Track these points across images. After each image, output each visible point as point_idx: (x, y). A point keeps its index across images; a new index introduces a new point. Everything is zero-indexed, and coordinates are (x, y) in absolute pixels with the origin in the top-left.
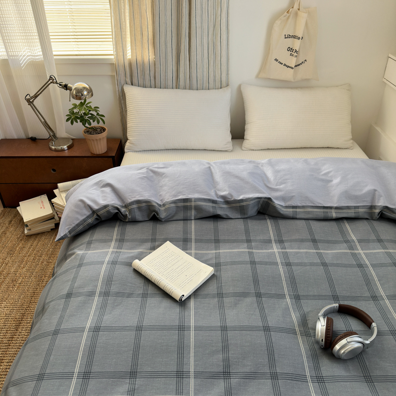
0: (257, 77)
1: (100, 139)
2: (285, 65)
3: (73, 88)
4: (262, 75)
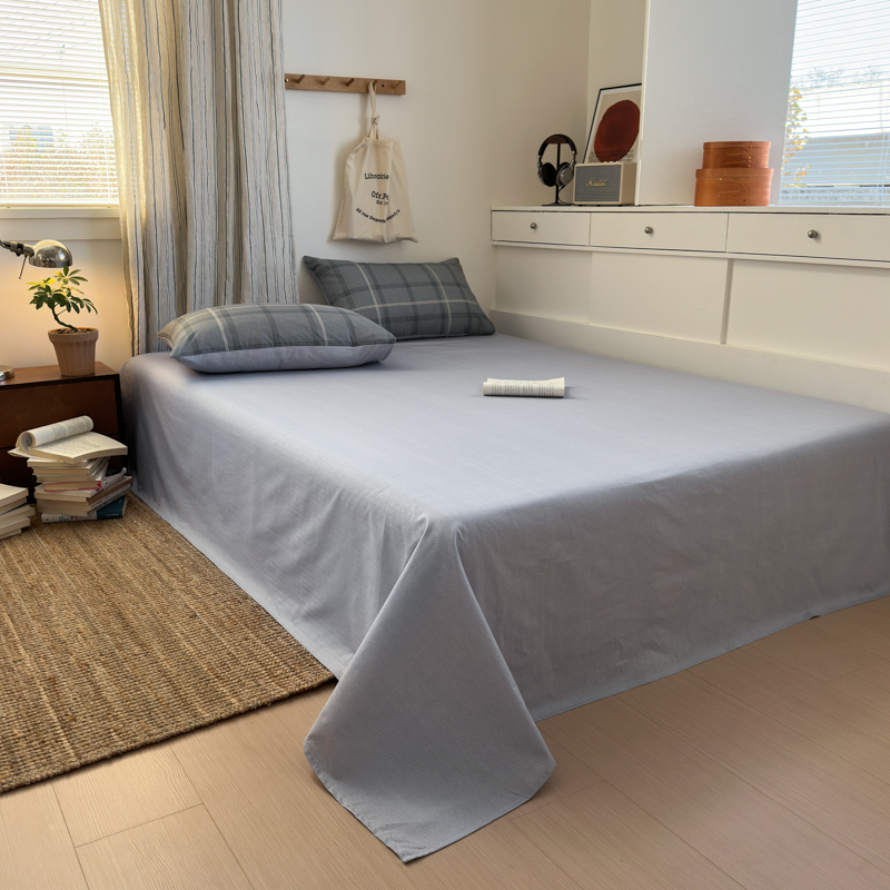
0: (332, 239)
2: (372, 218)
3: (36, 252)
4: (339, 235)
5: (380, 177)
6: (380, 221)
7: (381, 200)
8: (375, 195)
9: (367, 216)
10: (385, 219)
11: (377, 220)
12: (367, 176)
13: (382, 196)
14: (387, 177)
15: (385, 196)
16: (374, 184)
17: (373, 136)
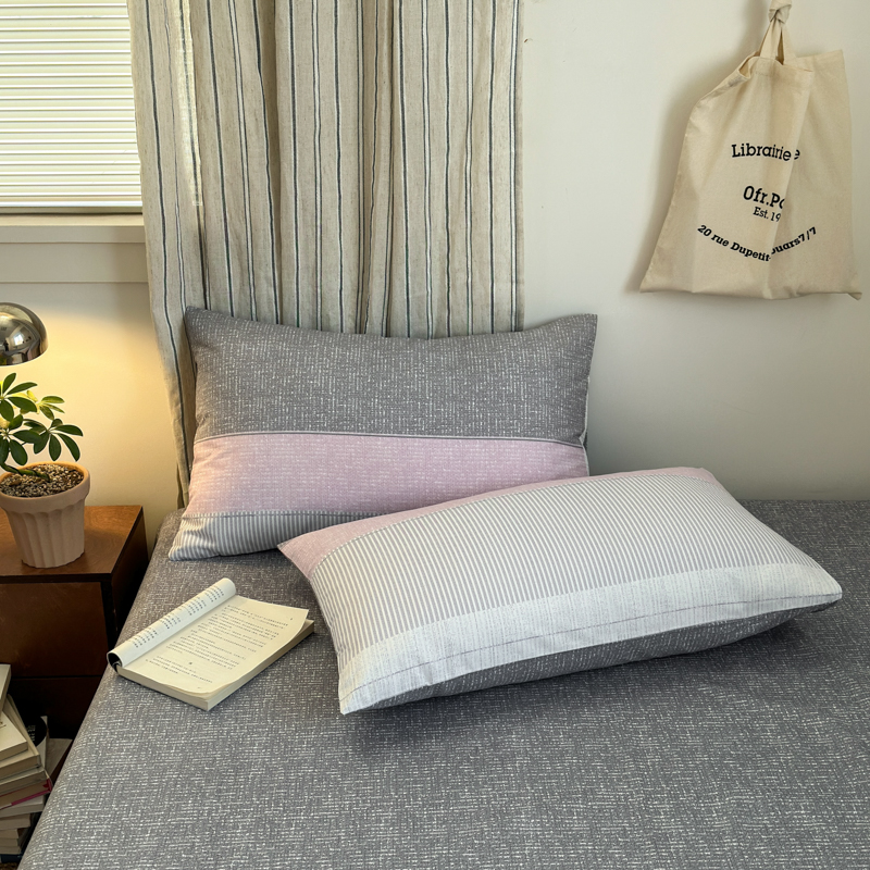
0: (636, 284)
1: (58, 512)
2: (736, 247)
4: (652, 279)
5: (770, 152)
6: (755, 255)
7: (764, 207)
8: (752, 193)
9: (725, 243)
10: (769, 251)
11: (748, 253)
12: (738, 150)
13: (768, 199)
14: (786, 156)
15: (776, 199)
16: (754, 171)
17: (769, 52)
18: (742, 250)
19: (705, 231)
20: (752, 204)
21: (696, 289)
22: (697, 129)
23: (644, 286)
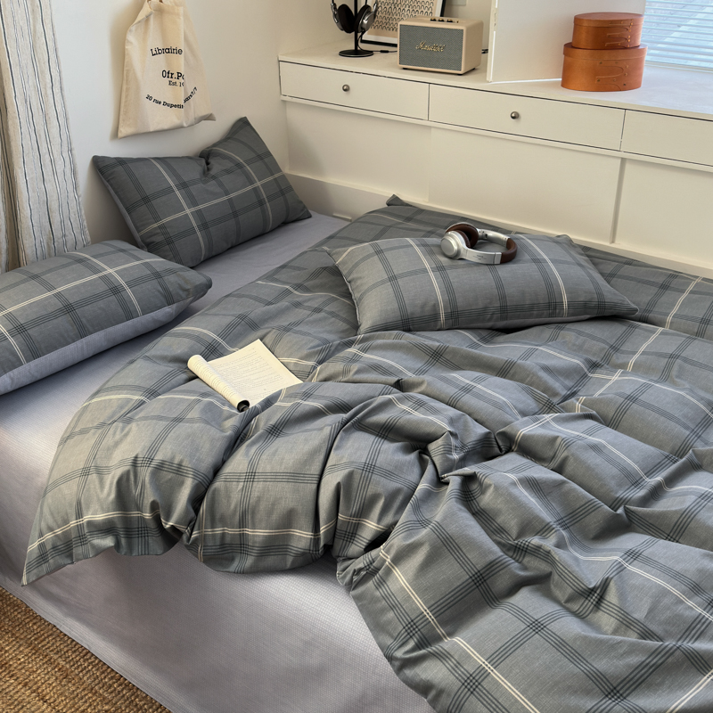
0: (115, 137)
2: (165, 104)
6: (175, 106)
7: (174, 80)
8: (167, 74)
9: (160, 103)
10: (182, 103)
11: (172, 106)
12: (154, 52)
13: (175, 75)
14: (180, 52)
15: (180, 75)
18: (168, 105)
19: (149, 98)
20: (167, 80)
21: (152, 129)
22: (131, 43)
23: (120, 135)
